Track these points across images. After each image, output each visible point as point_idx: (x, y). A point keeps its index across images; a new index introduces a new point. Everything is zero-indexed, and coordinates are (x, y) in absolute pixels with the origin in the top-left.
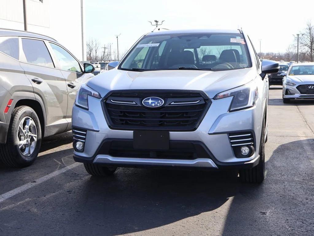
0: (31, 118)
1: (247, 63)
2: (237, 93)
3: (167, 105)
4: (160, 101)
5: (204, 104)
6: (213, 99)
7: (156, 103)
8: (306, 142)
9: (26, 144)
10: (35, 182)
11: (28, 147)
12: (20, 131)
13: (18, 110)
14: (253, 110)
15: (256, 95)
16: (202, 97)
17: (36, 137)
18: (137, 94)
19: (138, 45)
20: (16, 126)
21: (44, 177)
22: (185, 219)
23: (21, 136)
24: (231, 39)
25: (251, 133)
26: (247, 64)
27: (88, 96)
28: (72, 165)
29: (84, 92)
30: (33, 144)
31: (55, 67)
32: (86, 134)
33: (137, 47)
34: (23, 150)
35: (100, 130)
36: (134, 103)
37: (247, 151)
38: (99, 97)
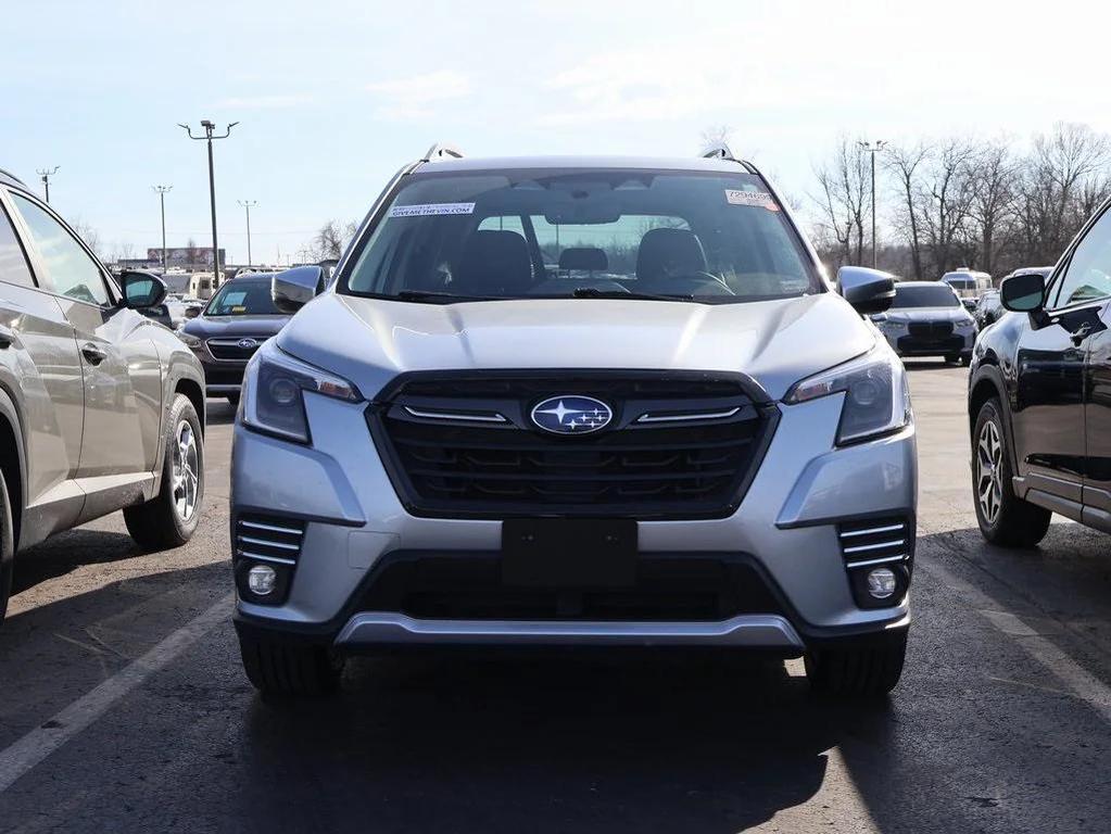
1: (805, 275)
2: (853, 381)
3: (624, 425)
4: (596, 412)
5: (755, 419)
6: (782, 401)
7: (584, 418)
10: (52, 725)
14: (908, 442)
18: (508, 387)
19: (392, 208)
24: (728, 192)
25: (906, 520)
27: (304, 392)
28: (151, 653)
29: (278, 380)
31: (37, 285)
32: (302, 536)
33: (390, 213)
35: (367, 520)
36: (500, 418)
37: (890, 585)
38: (354, 396)
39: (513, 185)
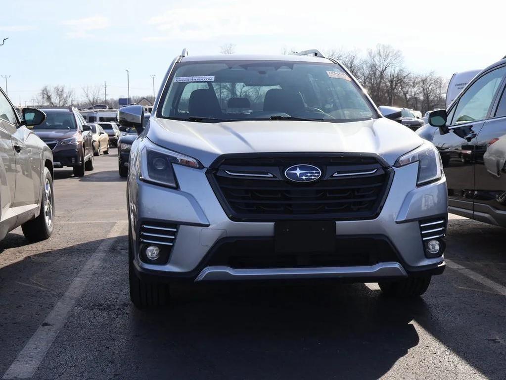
3: (327, 177)
4: (314, 172)
5: (384, 174)
6: (394, 166)
7: (309, 175)
16: (379, 164)
18: (273, 161)
19: (175, 78)
24: (328, 72)
25: (444, 218)
32: (176, 231)
35: (211, 223)
36: (270, 175)
37: (437, 247)
39: (230, 68)
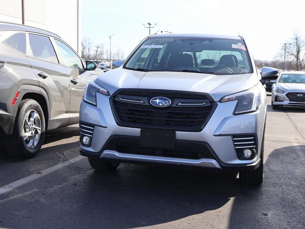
0: (36, 111)
1: (249, 68)
2: (241, 97)
3: (174, 105)
4: (167, 101)
5: (210, 106)
6: (219, 101)
7: (164, 103)
8: (299, 148)
9: (31, 136)
10: (40, 173)
11: (32, 139)
12: (26, 123)
13: (24, 102)
14: (256, 115)
15: (259, 100)
16: (208, 100)
17: (40, 130)
18: (145, 94)
19: (142, 46)
20: (22, 118)
21: (49, 169)
22: (190, 216)
23: (26, 128)
24: (233, 45)
25: (254, 136)
26: (248, 70)
27: (97, 92)
29: (92, 89)
30: (37, 136)
31: (59, 63)
32: (94, 129)
33: (141, 48)
34: (27, 142)
35: (107, 126)
36: (142, 102)
37: (250, 154)
38: (108, 94)
39: (174, 41)
